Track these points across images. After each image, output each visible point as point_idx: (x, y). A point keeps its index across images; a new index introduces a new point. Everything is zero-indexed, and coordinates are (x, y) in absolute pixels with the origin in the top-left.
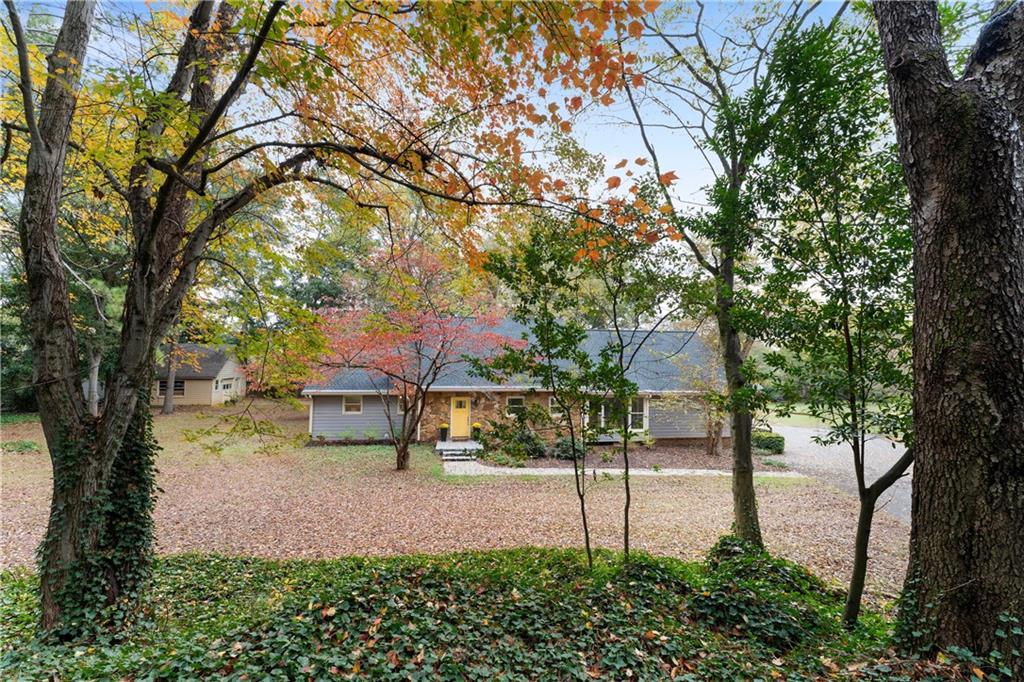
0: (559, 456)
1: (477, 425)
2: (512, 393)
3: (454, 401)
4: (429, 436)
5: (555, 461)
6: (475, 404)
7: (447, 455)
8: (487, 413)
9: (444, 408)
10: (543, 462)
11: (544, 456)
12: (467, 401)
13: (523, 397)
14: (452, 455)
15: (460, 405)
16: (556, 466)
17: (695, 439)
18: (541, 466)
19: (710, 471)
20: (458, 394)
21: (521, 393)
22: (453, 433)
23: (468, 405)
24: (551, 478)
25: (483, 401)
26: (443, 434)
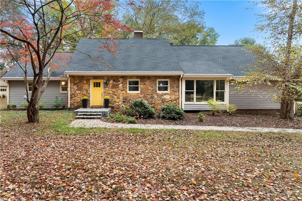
0: (163, 118)
1: (107, 97)
2: (131, 77)
3: (92, 82)
4: (76, 105)
5: (160, 120)
6: (106, 84)
7: (80, 115)
8: (114, 90)
9: (86, 87)
10: (152, 120)
11: (153, 118)
12: (102, 82)
13: (139, 80)
14: (83, 115)
15: (97, 85)
16: (161, 123)
17: (261, 110)
18: (150, 123)
19: (297, 130)
20: (95, 77)
21: (138, 77)
22: (92, 103)
23: (102, 85)
24: (156, 132)
25: (111, 82)
26: (85, 103)
